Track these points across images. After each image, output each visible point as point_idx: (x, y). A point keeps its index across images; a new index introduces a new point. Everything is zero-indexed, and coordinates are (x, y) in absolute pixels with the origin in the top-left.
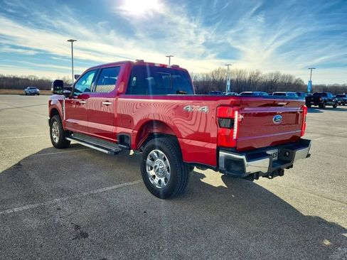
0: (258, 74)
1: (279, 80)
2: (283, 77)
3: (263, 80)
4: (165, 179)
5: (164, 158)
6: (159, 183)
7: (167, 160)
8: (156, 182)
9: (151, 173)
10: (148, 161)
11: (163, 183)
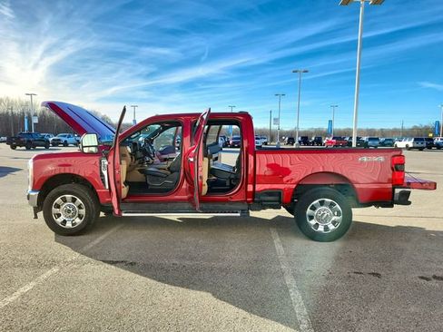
4: (334, 223)
5: (332, 205)
6: (326, 228)
7: (337, 206)
8: (321, 229)
9: (313, 222)
10: (309, 211)
11: (332, 227)
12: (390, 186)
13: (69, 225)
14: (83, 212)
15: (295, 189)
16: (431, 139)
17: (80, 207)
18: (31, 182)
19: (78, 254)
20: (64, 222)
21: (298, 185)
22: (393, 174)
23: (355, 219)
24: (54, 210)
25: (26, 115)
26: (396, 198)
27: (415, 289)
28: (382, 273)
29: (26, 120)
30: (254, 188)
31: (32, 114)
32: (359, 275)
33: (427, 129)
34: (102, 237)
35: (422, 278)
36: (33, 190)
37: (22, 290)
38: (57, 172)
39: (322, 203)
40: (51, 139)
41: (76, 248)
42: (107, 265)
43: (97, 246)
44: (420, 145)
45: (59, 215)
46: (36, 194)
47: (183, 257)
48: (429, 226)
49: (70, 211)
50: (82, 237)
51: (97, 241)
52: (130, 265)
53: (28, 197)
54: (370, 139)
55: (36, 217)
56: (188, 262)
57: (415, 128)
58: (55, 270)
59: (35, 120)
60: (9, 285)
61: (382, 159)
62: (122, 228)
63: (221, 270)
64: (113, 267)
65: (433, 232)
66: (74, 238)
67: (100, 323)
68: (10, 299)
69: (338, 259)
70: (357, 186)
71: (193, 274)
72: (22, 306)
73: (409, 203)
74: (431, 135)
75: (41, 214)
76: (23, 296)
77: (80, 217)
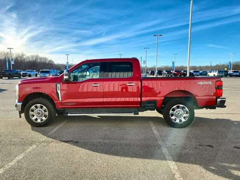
0: (23, 55)
1: (39, 61)
2: (41, 58)
3: (27, 60)
4: (184, 118)
5: (183, 108)
6: (180, 121)
7: (186, 108)
8: (178, 121)
9: (173, 118)
10: (171, 112)
11: (183, 120)
12: (215, 97)
13: (39, 121)
14: (47, 113)
15: (163, 100)
16: (227, 72)
17: (45, 111)
18: (17, 97)
19: (45, 137)
20: (36, 119)
21: (165, 97)
22: (216, 91)
23: (196, 115)
24: (31, 113)
25: (7, 60)
26: (218, 104)
27: (233, 154)
28: (214, 145)
29: (7, 63)
30: (141, 99)
31: (10, 59)
32: (201, 147)
33: (223, 66)
34: (57, 128)
35: (235, 147)
36: (19, 102)
37: (17, 158)
38: (33, 92)
39: (178, 107)
40: (22, 73)
41: (44, 134)
42: (63, 143)
43: (56, 132)
44: (221, 74)
45: (33, 116)
46: (20, 104)
47: (104, 138)
48: (233, 118)
49: (39, 113)
50: (47, 127)
51: (55, 130)
52: (76, 143)
53: (16, 106)
54: (194, 72)
55: (20, 117)
56: (107, 141)
57: (217, 65)
58: (34, 146)
59: (13, 63)
60: (10, 156)
61: (210, 83)
62: (68, 122)
63: (126, 145)
64: (66, 144)
65: (236, 122)
66: (43, 128)
67: (64, 177)
68: (11, 164)
69: (188, 137)
70: (197, 98)
71: (111, 148)
72: (18, 168)
73: (225, 107)
74: (226, 69)
75: (23, 115)
76: (18, 162)
77: (45, 116)
